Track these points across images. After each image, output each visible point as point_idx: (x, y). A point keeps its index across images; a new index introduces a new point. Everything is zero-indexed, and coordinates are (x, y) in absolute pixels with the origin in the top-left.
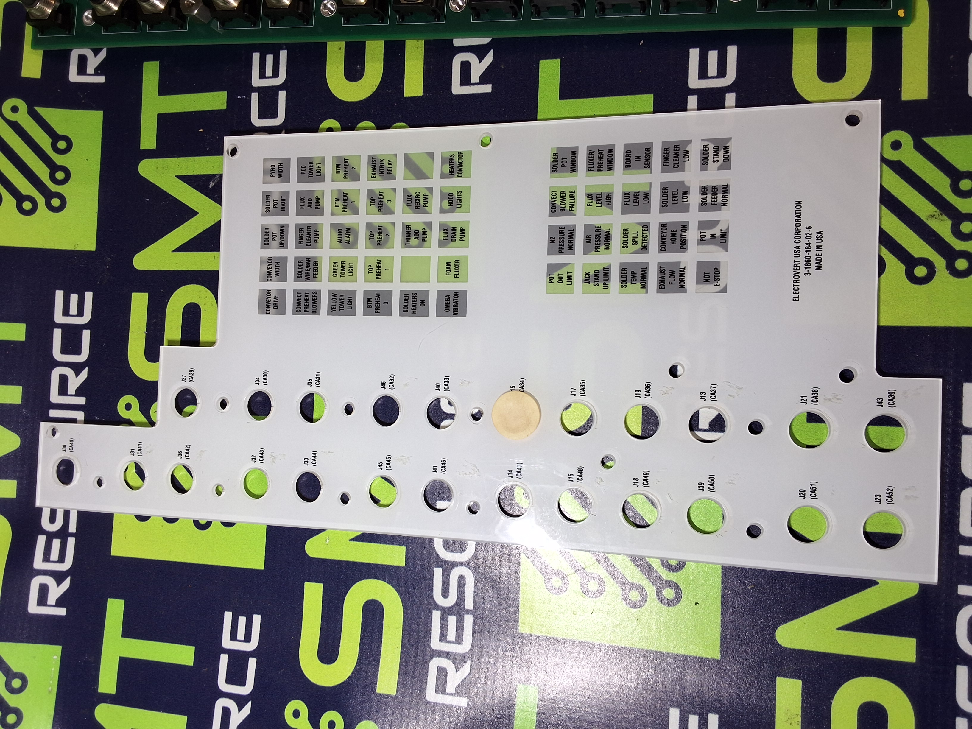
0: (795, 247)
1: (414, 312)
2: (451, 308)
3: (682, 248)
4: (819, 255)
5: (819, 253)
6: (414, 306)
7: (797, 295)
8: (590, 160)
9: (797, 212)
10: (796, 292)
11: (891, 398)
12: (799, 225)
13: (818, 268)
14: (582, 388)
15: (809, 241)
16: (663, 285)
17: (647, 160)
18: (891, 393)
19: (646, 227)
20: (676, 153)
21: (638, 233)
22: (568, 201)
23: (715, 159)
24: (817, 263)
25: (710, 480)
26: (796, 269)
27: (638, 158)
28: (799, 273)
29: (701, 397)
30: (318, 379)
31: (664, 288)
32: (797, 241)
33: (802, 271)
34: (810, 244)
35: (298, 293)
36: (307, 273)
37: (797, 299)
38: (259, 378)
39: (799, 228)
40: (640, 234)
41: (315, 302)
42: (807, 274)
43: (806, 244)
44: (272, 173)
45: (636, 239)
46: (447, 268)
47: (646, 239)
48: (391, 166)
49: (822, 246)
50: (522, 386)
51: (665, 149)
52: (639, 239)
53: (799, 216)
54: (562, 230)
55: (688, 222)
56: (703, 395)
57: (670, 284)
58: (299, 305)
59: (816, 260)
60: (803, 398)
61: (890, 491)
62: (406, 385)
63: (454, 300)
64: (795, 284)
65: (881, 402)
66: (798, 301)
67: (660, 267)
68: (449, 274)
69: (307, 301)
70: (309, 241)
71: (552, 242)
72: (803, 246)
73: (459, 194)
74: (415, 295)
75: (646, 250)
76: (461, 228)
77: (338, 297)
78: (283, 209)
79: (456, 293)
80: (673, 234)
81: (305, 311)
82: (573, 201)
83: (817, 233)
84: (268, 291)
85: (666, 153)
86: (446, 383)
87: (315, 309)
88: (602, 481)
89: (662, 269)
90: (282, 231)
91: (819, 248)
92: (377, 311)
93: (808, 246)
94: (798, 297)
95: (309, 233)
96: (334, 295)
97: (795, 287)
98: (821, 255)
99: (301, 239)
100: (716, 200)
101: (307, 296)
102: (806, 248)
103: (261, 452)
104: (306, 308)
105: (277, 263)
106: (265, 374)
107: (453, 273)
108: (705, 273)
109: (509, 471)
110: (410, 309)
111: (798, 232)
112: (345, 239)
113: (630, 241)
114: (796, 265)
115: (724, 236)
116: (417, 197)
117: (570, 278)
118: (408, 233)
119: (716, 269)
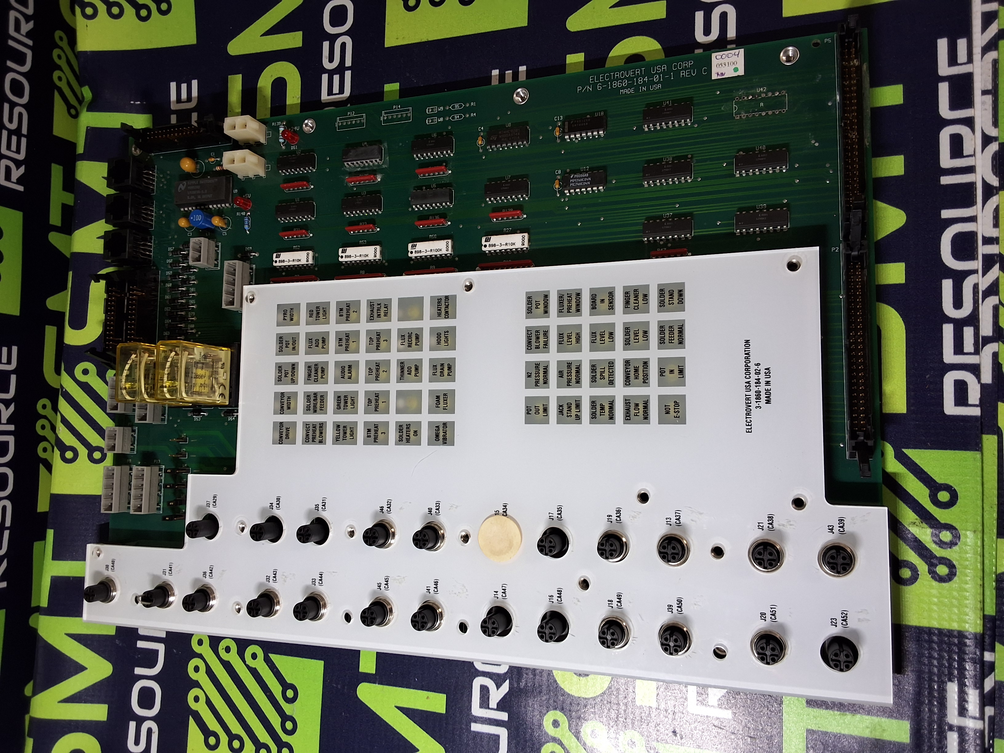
0: (746, 383)
1: (408, 441)
2: (441, 437)
3: (644, 382)
4: (768, 390)
5: (768, 387)
6: (408, 436)
7: (749, 427)
8: (561, 303)
9: (746, 350)
10: (749, 424)
11: (841, 525)
12: (748, 362)
13: (768, 402)
14: (559, 512)
15: (758, 376)
16: (629, 416)
17: (611, 303)
18: (841, 520)
19: (611, 364)
20: (636, 297)
21: (605, 368)
22: (542, 339)
23: (671, 302)
24: (766, 397)
25: (678, 603)
26: (748, 403)
27: (602, 301)
28: (750, 406)
29: (667, 522)
30: (324, 504)
31: (630, 420)
32: (748, 377)
33: (754, 404)
34: (759, 379)
35: (306, 425)
37: (750, 431)
38: (272, 503)
39: (749, 365)
40: (607, 370)
41: (321, 433)
42: (758, 407)
43: (756, 379)
44: (285, 316)
45: (603, 374)
46: (436, 401)
47: (612, 374)
48: (386, 309)
49: (770, 381)
50: (505, 510)
51: (627, 293)
52: (606, 375)
53: (748, 354)
54: (537, 365)
55: (649, 359)
56: (668, 520)
57: (635, 415)
58: (307, 436)
59: (766, 394)
60: (760, 524)
61: (844, 615)
62: (401, 508)
63: (443, 430)
64: (747, 416)
65: (832, 529)
66: (751, 432)
67: (626, 400)
68: (439, 406)
69: (314, 432)
70: (316, 378)
71: (529, 376)
72: (753, 381)
73: (446, 333)
74: (408, 426)
75: (613, 384)
76: (449, 365)
77: (341, 428)
78: (294, 348)
79: (445, 424)
80: (636, 370)
81: (313, 441)
82: (546, 340)
83: (766, 369)
84: (281, 423)
85: (627, 296)
86: (437, 508)
87: (321, 439)
88: (578, 601)
89: (627, 401)
90: (293, 368)
91: (768, 383)
92: (375, 441)
93: (757, 381)
94: (751, 429)
95: (316, 370)
96: (338, 426)
97: (747, 419)
98: (770, 390)
99: (309, 375)
100: (673, 338)
101: (314, 427)
102: (756, 383)
103: (275, 573)
104: (314, 438)
105: (289, 398)
106: (278, 499)
107: (442, 405)
108: (665, 406)
109: (495, 592)
110: (404, 439)
111: (748, 369)
112: (347, 375)
113: (598, 376)
114: (748, 399)
115: (681, 371)
116: (410, 336)
117: (545, 410)
118: (402, 368)
119: (675, 402)
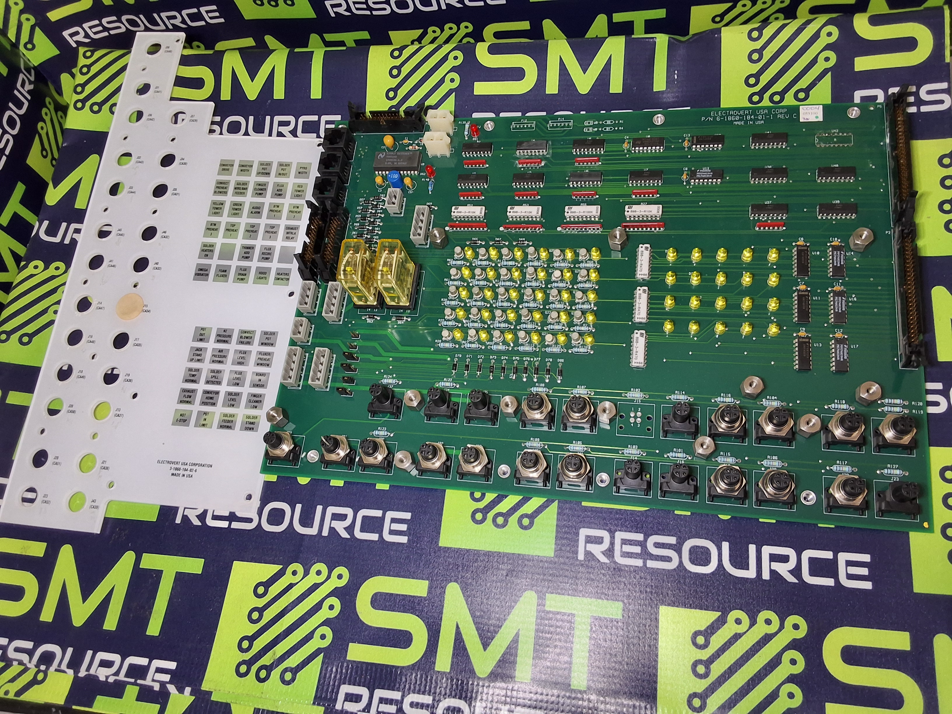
0: (187, 463)
1: (203, 250)
2: (200, 272)
3: (203, 403)
4: (179, 475)
5: (181, 475)
6: (206, 251)
8: (266, 354)
9: (207, 465)
10: (163, 462)
11: (95, 507)
12: (199, 466)
13: (173, 474)
14: (137, 344)
15: (189, 470)
16: (185, 391)
17: (257, 385)
18: (98, 507)
19: (219, 383)
20: (257, 401)
21: (218, 379)
22: (246, 340)
23: (248, 423)
24: (175, 474)
25: (73, 411)
26: (175, 463)
27: (260, 380)
28: (172, 464)
30: (175, 194)
31: (182, 392)
32: (190, 464)
33: (173, 466)
34: (187, 471)
35: (228, 182)
36: (239, 188)
37: (158, 462)
38: (183, 159)
39: (197, 466)
40: (216, 380)
41: (221, 193)
42: (171, 468)
43: (187, 469)
44: (302, 168)
45: (214, 378)
46: (223, 270)
47: (213, 383)
48: (291, 238)
49: (184, 477)
50: (147, 311)
51: (261, 396)
53: (204, 466)
54: (230, 336)
55: (216, 406)
56: (118, 410)
57: (184, 395)
58: (221, 183)
59: (177, 474)
60: (104, 462)
61: (48, 502)
62: (160, 245)
63: (204, 274)
64: (167, 462)
65: (93, 502)
68: (220, 271)
69: (223, 188)
70: (257, 190)
71: (224, 331)
72: (187, 467)
73: (265, 278)
74: (212, 251)
75: (206, 383)
76: (245, 279)
77: (221, 206)
78: (280, 174)
79: (208, 275)
80: (211, 398)
81: (217, 187)
82: (245, 343)
83: (192, 475)
84: (233, 165)
85: (259, 396)
86: (157, 268)
87: (217, 192)
88: (83, 353)
89: (194, 391)
90: (267, 174)
91: (184, 475)
92: (208, 229)
94: (160, 463)
95: (262, 190)
96: (222, 204)
99: (260, 185)
100: (225, 422)
101: (225, 188)
102: (185, 468)
103: (142, 162)
104: (218, 187)
105: (248, 171)
106: (185, 163)
107: (220, 273)
108: (185, 414)
109: (102, 302)
110: (204, 248)
111: (195, 465)
112: (254, 210)
113: (213, 374)
114: (177, 463)
115: (204, 425)
116: (269, 254)
117: (201, 340)
118: (249, 248)
119: (186, 420)
